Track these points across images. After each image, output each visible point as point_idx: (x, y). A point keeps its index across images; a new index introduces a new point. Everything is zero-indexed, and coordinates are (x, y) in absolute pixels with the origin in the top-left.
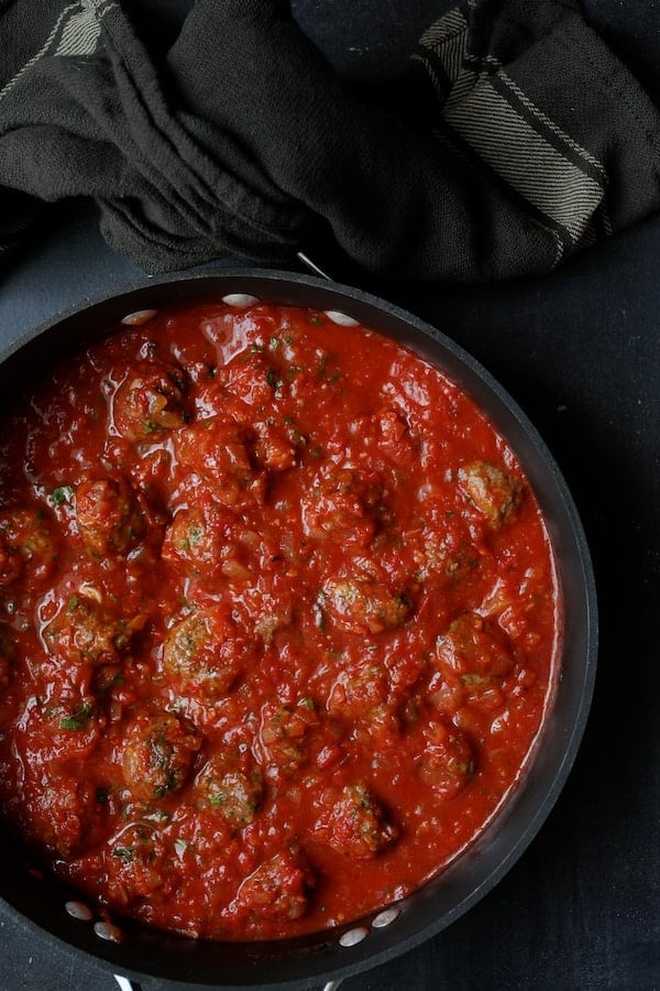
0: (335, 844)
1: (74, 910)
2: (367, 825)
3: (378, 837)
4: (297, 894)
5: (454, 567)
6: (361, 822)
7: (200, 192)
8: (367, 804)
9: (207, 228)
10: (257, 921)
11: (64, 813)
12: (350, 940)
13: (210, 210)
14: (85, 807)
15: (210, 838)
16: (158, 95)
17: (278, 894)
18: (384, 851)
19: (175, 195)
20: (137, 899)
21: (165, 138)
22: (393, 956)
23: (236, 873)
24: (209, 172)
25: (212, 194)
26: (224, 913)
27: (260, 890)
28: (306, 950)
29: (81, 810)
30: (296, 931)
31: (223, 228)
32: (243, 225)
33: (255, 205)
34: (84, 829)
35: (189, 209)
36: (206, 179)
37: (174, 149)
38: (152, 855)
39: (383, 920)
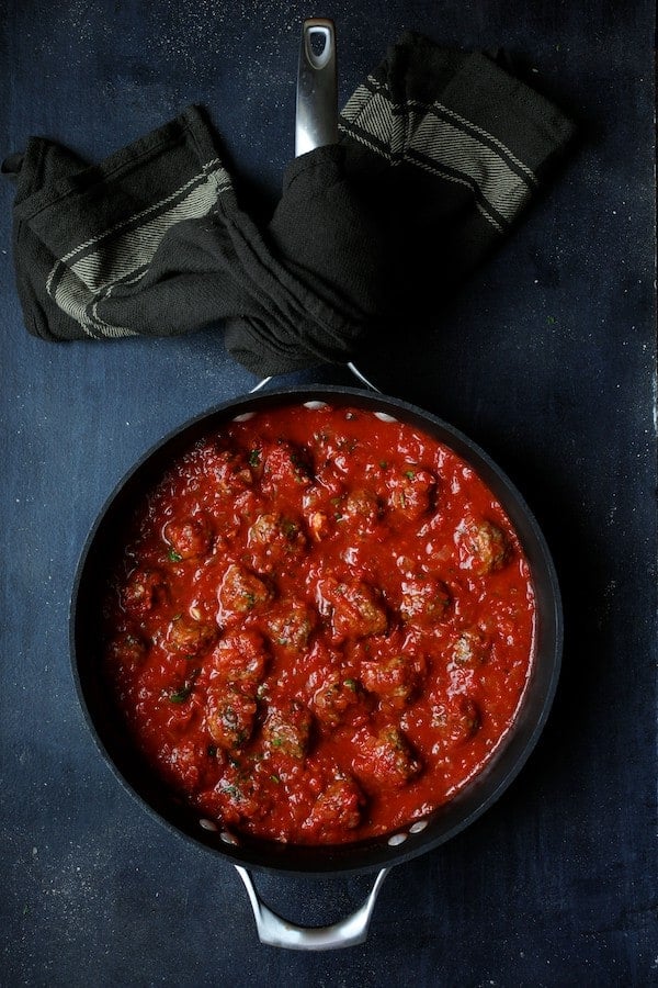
0: (378, 774)
1: (205, 824)
2: (400, 761)
3: (408, 769)
4: (353, 811)
5: (432, 607)
6: (396, 759)
7: (294, 304)
8: (399, 746)
9: (296, 332)
10: (328, 831)
11: (187, 764)
12: (396, 841)
13: (300, 318)
14: (201, 760)
15: (290, 773)
16: (262, 244)
17: (341, 811)
18: (412, 779)
19: (276, 308)
20: (244, 820)
21: (270, 271)
22: (427, 850)
23: (311, 795)
24: (299, 291)
25: (301, 306)
26: (303, 826)
27: (329, 809)
28: (366, 849)
29: (197, 762)
30: (353, 838)
31: (306, 333)
32: (320, 330)
33: (330, 314)
34: (202, 775)
35: (285, 319)
36: (298, 296)
37: (275, 277)
38: (252, 789)
39: (418, 828)
